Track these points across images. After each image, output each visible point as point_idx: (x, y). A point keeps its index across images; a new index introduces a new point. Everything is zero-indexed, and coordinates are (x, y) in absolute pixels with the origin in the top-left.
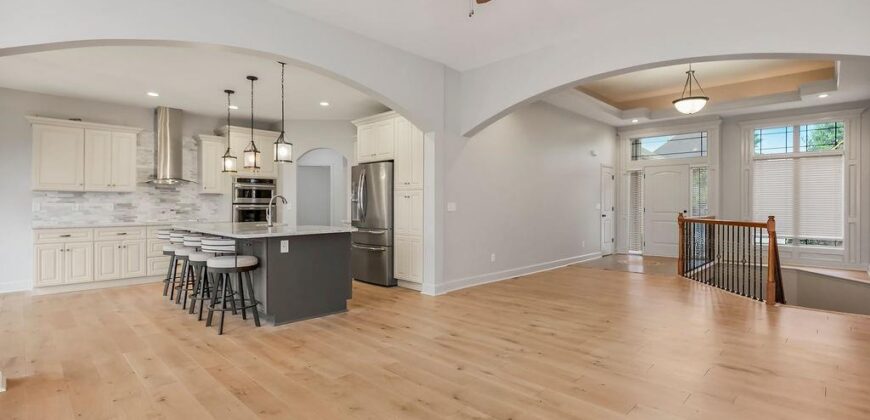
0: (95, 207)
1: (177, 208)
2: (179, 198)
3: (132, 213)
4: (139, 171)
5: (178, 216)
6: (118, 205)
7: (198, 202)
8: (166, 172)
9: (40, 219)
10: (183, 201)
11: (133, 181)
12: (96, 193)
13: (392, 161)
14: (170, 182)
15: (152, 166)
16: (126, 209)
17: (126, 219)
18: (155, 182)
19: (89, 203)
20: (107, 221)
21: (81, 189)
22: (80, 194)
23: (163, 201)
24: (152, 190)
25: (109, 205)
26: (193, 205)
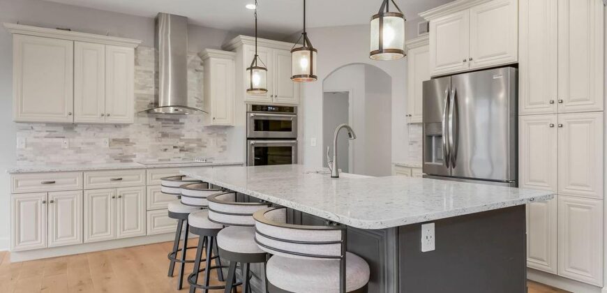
0: (88, 144)
1: (181, 144)
2: (183, 132)
3: (129, 150)
4: (138, 98)
5: (182, 155)
6: (114, 140)
7: (204, 136)
8: (168, 98)
9: (26, 159)
10: (187, 136)
11: (131, 110)
12: (89, 126)
13: (516, 66)
14: (172, 110)
15: (152, 91)
16: (124, 147)
17: (124, 159)
18: (156, 110)
19: (80, 138)
20: (101, 162)
21: (70, 120)
22: (70, 127)
23: (165, 135)
24: (153, 121)
25: (103, 141)
26: (199, 140)
